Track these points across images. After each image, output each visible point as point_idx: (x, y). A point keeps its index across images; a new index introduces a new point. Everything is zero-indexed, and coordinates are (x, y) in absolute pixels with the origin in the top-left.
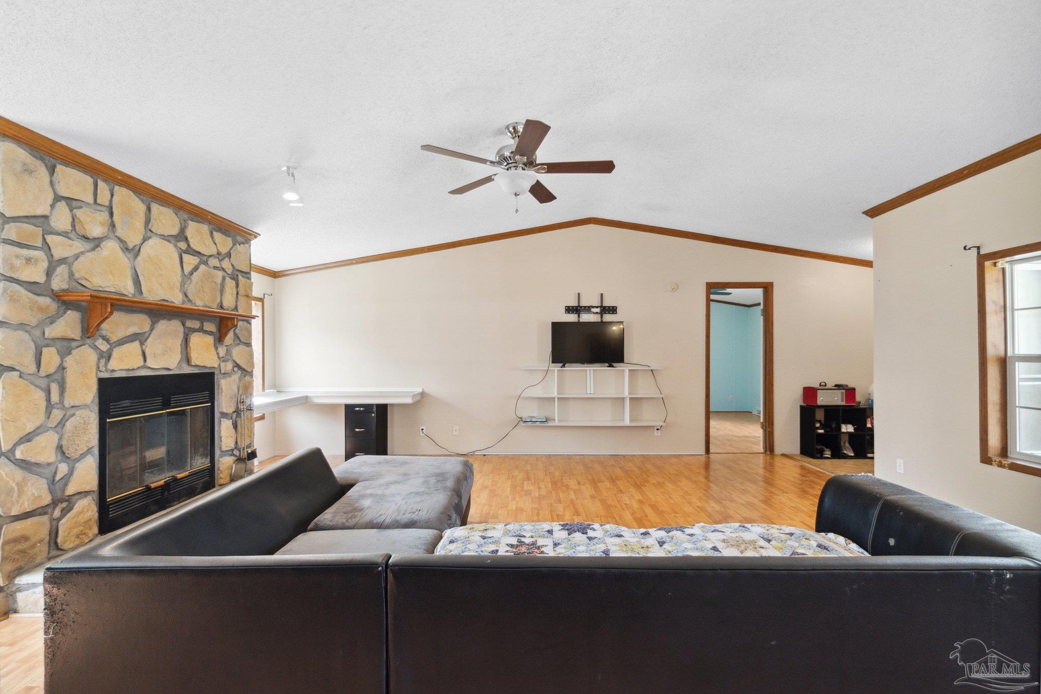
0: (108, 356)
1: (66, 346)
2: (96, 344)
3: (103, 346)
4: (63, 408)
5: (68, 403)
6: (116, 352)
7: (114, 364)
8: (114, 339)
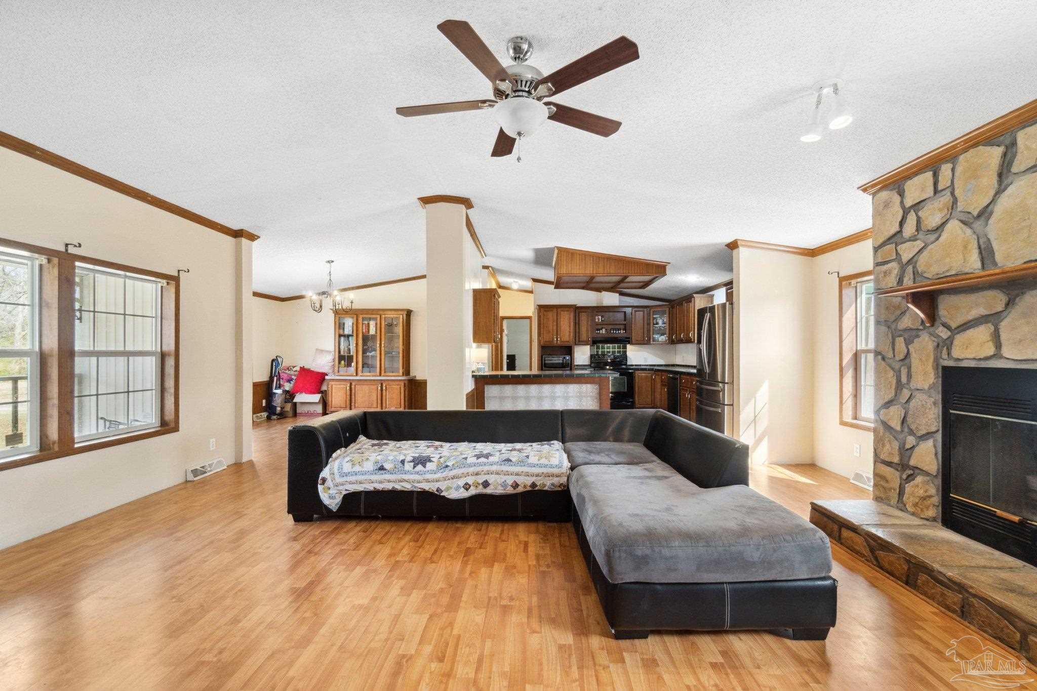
0: (948, 344)
1: (911, 336)
2: (937, 332)
3: (944, 333)
4: (910, 389)
5: (913, 385)
6: (959, 339)
7: (956, 352)
8: (954, 325)
